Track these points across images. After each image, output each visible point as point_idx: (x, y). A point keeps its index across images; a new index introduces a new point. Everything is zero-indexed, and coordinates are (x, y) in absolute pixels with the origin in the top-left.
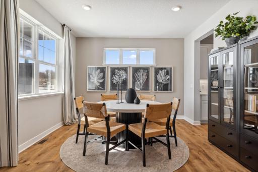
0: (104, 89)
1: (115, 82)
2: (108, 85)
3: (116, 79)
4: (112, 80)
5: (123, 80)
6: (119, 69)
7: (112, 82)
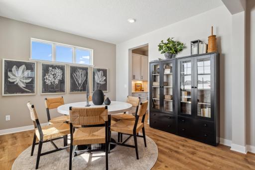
0: (33, 92)
1: (48, 82)
2: (38, 86)
3: (50, 79)
4: (44, 80)
5: (60, 80)
6: (54, 67)
7: (44, 83)
